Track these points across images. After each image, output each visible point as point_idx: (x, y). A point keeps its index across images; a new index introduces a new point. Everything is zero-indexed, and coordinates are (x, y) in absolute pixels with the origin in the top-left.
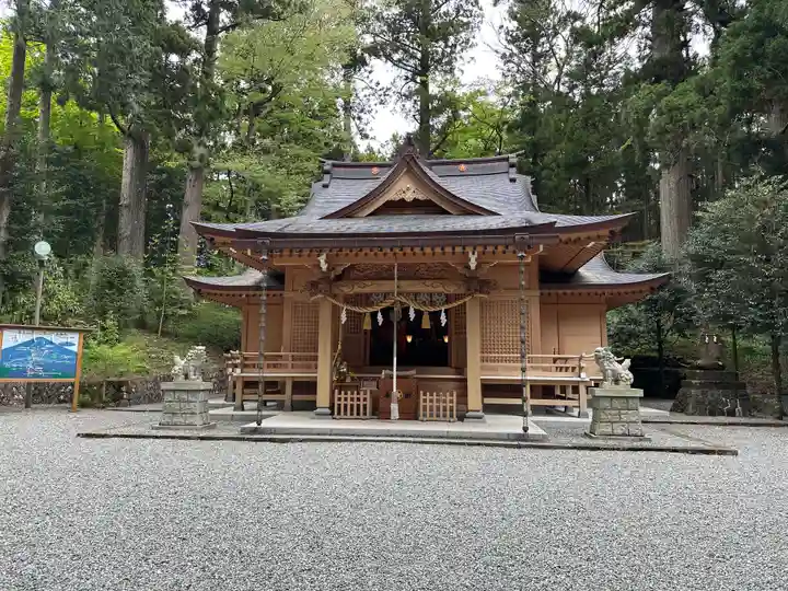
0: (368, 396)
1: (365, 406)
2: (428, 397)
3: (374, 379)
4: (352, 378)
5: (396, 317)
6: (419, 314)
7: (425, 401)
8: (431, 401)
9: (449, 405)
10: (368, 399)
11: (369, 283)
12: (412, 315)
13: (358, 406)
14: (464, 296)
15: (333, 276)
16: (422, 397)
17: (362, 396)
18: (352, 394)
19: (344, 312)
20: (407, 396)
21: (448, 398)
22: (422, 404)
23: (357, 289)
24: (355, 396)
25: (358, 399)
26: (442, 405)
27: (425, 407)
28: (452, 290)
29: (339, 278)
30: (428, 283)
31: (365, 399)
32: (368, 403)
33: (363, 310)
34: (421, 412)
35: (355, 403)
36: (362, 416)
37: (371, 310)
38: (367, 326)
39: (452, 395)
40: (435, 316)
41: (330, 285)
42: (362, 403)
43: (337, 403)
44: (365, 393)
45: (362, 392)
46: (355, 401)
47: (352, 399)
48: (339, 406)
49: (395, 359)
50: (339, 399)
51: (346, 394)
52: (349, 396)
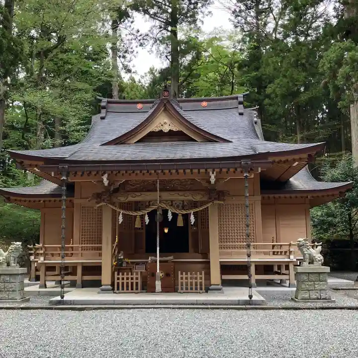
0: (139, 276)
1: (137, 283)
2: (184, 276)
3: (143, 263)
4: (127, 263)
5: (159, 218)
6: (175, 215)
7: (182, 278)
8: (186, 278)
9: (199, 281)
10: (139, 279)
11: (138, 194)
12: (170, 217)
13: (132, 283)
14: (207, 202)
15: (112, 189)
16: (180, 276)
17: (134, 276)
18: (128, 274)
19: (121, 215)
20: (167, 275)
21: (199, 276)
22: (180, 280)
23: (130, 199)
24: (130, 276)
25: (132, 279)
26: (194, 281)
27: (182, 283)
28: (198, 198)
29: (116, 191)
30: (181, 193)
31: (137, 279)
32: (139, 281)
33: (135, 214)
34: (180, 287)
35: (130, 281)
36: (134, 290)
37: (140, 213)
38: (138, 225)
39: (201, 274)
41: (110, 196)
42: (134, 281)
43: (116, 281)
44: (137, 274)
45: (135, 273)
46: (130, 279)
47: (128, 279)
48: (118, 283)
49: (158, 248)
50: (118, 279)
51: (123, 274)
52: (125, 276)
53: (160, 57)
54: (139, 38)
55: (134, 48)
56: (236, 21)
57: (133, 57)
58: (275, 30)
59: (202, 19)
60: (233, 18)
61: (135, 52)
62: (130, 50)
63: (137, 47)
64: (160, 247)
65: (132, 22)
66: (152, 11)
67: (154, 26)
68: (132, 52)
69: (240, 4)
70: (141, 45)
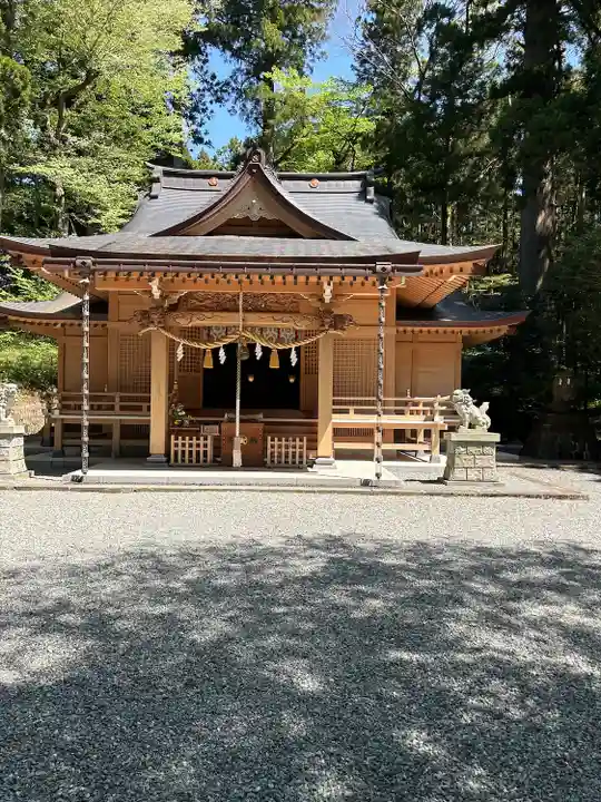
0: (209, 442)
1: (205, 452)
2: (276, 442)
3: (216, 423)
4: (191, 422)
5: (242, 356)
6: (266, 351)
7: (272, 447)
8: (279, 447)
9: (298, 450)
10: (209, 445)
11: (209, 314)
12: (259, 354)
13: (198, 453)
14: (317, 332)
15: (166, 305)
16: (269, 443)
17: (202, 442)
18: (191, 439)
19: (181, 347)
20: (252, 440)
21: (298, 443)
22: (269, 450)
23: (196, 322)
24: (195, 442)
25: (198, 446)
26: (291, 450)
27: (272, 454)
28: (302, 326)
29: (174, 308)
30: (276, 316)
31: (205, 446)
32: (209, 449)
33: (203, 347)
34: (269, 459)
35: (194, 449)
37: (212, 346)
38: (208, 364)
39: (301, 440)
40: (284, 355)
41: (163, 315)
42: (202, 449)
43: (173, 449)
44: (206, 439)
45: (202, 438)
46: (194, 446)
47: (191, 445)
48: (176, 453)
49: (238, 401)
50: (176, 445)
51: (183, 439)
52: (187, 441)
53: (247, 120)
54: (215, 88)
55: (208, 104)
56: (362, 69)
57: (206, 119)
58: (419, 86)
59: (311, 64)
60: (357, 65)
61: (208, 111)
62: (201, 107)
63: (211, 102)
64: (241, 399)
65: (205, 62)
66: (236, 45)
67: (238, 70)
68: (204, 111)
69: (369, 43)
70: (219, 100)
